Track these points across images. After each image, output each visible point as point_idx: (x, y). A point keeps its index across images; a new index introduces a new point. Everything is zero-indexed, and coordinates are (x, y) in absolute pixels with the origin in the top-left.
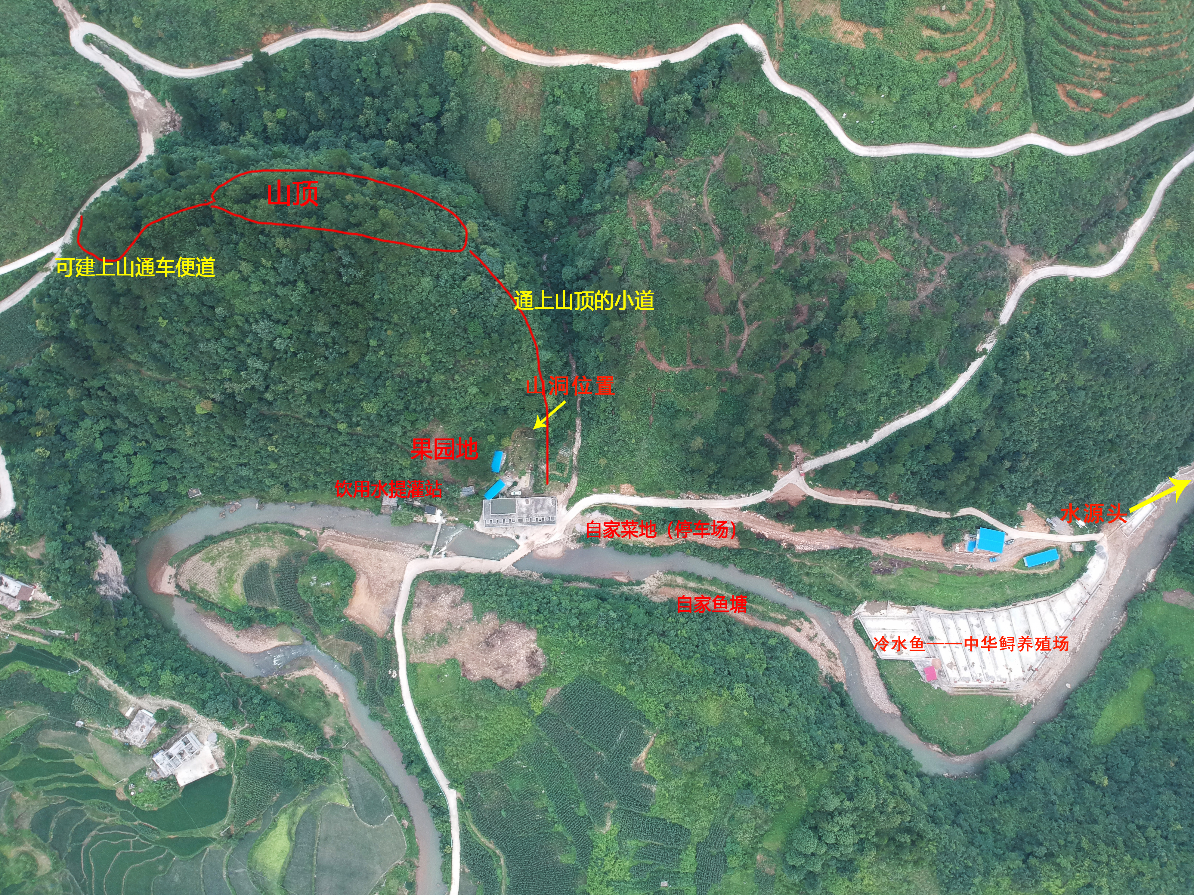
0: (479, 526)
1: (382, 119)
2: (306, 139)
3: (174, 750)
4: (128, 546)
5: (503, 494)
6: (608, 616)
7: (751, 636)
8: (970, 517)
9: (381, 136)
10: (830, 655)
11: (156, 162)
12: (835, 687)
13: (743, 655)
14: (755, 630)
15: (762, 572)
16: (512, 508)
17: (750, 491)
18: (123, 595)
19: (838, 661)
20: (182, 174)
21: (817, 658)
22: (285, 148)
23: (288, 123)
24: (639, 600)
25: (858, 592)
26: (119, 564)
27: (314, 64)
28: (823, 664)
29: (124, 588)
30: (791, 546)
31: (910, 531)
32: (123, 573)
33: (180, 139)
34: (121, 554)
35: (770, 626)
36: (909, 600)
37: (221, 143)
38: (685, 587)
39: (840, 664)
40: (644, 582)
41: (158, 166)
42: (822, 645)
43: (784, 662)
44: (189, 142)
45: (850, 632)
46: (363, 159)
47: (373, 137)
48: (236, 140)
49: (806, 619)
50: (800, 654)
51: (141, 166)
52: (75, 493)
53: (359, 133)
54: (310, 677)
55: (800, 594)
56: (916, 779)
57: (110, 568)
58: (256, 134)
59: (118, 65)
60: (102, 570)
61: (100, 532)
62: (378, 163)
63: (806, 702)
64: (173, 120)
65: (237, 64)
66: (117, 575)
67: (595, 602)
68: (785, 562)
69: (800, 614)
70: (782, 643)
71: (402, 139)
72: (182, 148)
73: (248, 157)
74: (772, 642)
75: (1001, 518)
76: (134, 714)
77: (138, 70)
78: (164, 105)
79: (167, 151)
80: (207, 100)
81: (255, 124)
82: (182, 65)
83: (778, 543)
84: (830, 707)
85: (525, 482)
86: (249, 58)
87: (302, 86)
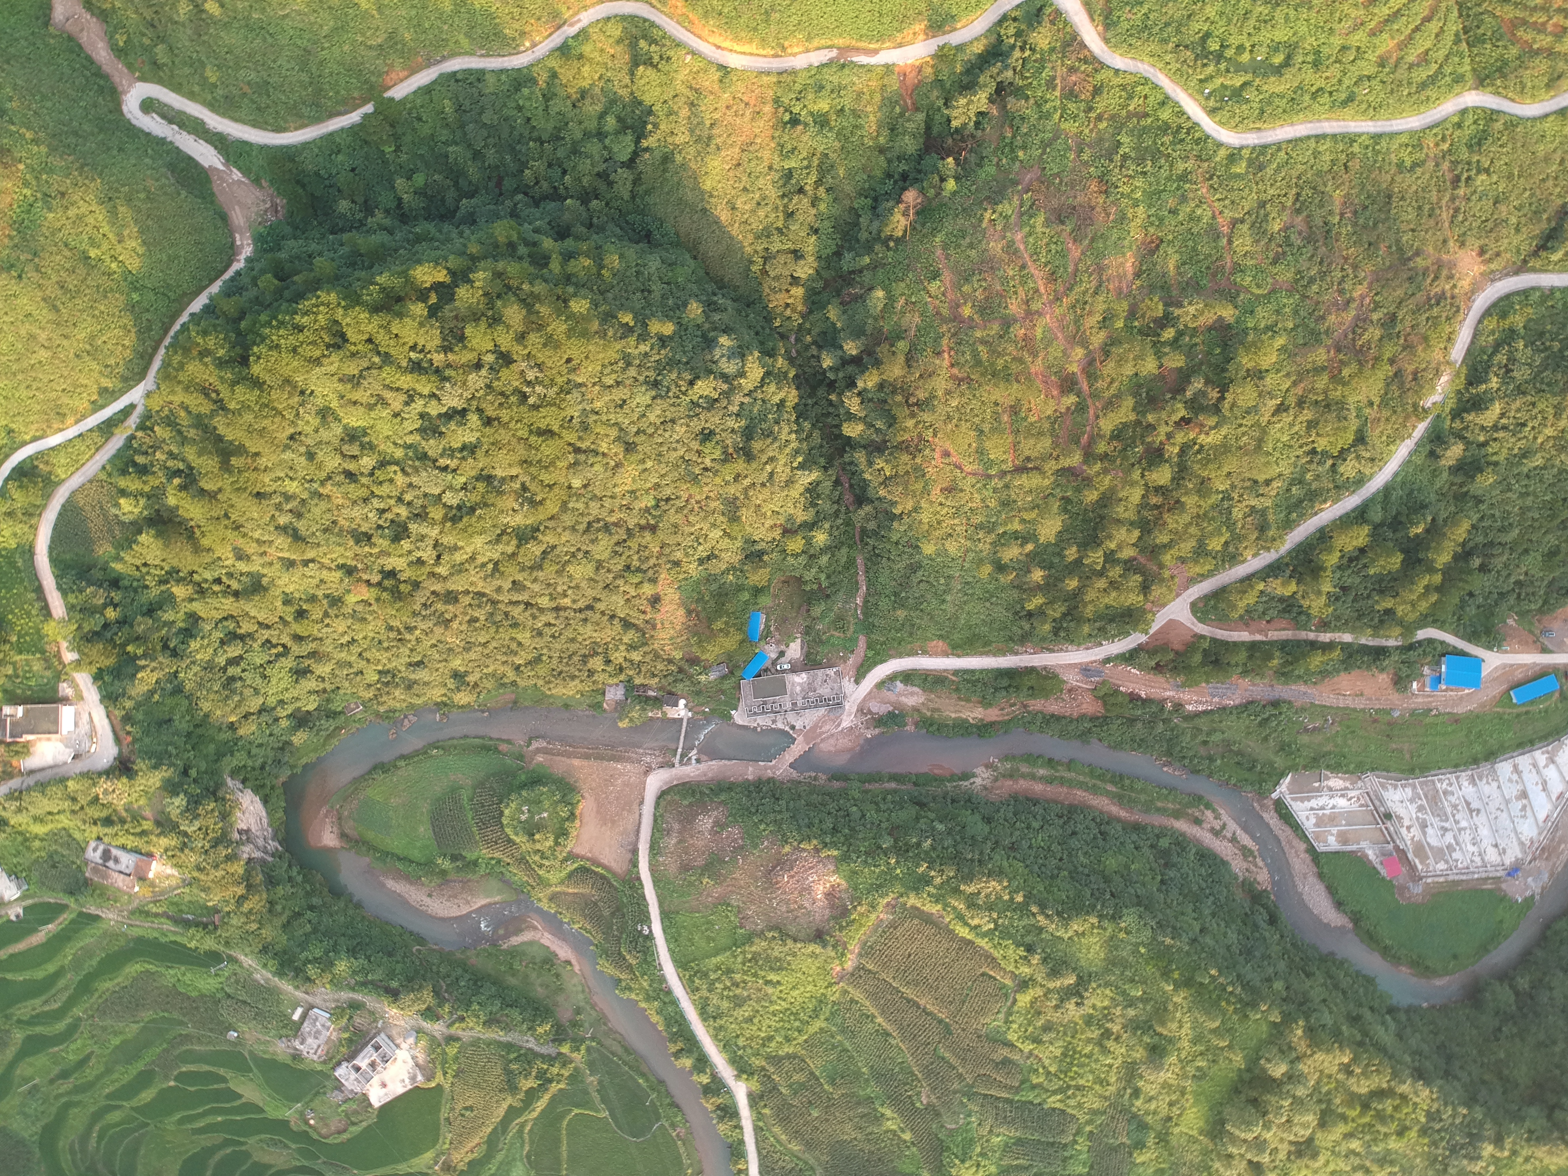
0: (739, 717)
1: (557, 172)
2: (455, 211)
3: (362, 1062)
4: (272, 788)
5: (766, 670)
6: (933, 829)
7: (1134, 837)
8: (1430, 641)
9: (556, 196)
10: (1246, 852)
11: (258, 266)
12: (1256, 897)
13: (1127, 867)
14: (1137, 828)
15: (1140, 746)
16: (782, 689)
17: (1114, 636)
18: (273, 855)
19: (1259, 861)
20: (296, 278)
21: (1228, 858)
22: (430, 227)
23: (429, 193)
24: (970, 801)
25: (1279, 762)
26: (264, 814)
27: (459, 108)
28: (1238, 865)
29: (273, 845)
30: (1178, 706)
31: (1346, 669)
32: (270, 824)
33: (288, 230)
34: (265, 801)
35: (1157, 820)
36: (1352, 766)
37: (342, 230)
38: (1033, 777)
39: (1260, 863)
40: (974, 775)
41: (263, 272)
42: (1234, 840)
43: (1185, 869)
44: (299, 232)
45: (1271, 818)
46: (536, 231)
47: (545, 198)
48: (362, 223)
49: (1208, 806)
50: (1206, 856)
51: (238, 273)
52: (196, 726)
53: (526, 194)
54: (531, 943)
55: (1196, 772)
56: (1388, 1017)
57: (252, 821)
58: (387, 211)
59: (191, 138)
60: (243, 826)
61: (234, 774)
62: (558, 233)
63: (1223, 924)
64: (274, 207)
65: (354, 117)
66: (263, 829)
67: (913, 810)
68: (1172, 730)
69: (1198, 800)
70: (1178, 844)
71: (585, 198)
72: (292, 243)
73: (383, 245)
74: (1164, 843)
75: (1473, 637)
76: (304, 1016)
77: (219, 142)
78: (261, 187)
79: (271, 250)
80: (317, 174)
81: (385, 199)
82: (279, 130)
83: (1162, 702)
84: (1256, 927)
85: (795, 650)
86: (369, 108)
87: (443, 139)
